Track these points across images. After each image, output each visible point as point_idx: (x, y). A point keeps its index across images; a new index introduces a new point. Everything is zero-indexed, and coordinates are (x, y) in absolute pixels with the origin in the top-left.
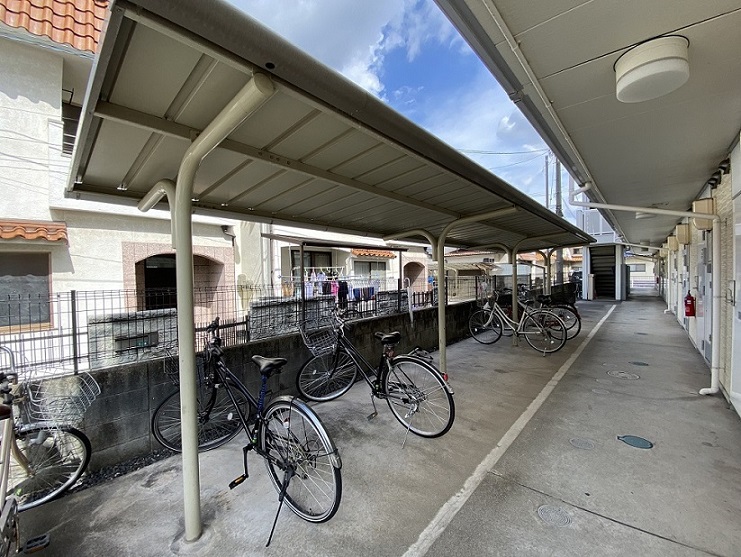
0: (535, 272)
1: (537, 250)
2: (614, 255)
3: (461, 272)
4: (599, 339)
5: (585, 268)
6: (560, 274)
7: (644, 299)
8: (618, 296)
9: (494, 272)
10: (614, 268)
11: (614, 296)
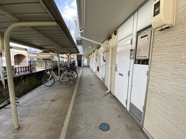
0: (65, 60)
1: (66, 54)
2: (81, 57)
3: (44, 59)
4: (81, 78)
5: (76, 60)
6: (71, 61)
7: (86, 67)
8: (82, 66)
9: (54, 60)
10: (81, 60)
11: (81, 66)
